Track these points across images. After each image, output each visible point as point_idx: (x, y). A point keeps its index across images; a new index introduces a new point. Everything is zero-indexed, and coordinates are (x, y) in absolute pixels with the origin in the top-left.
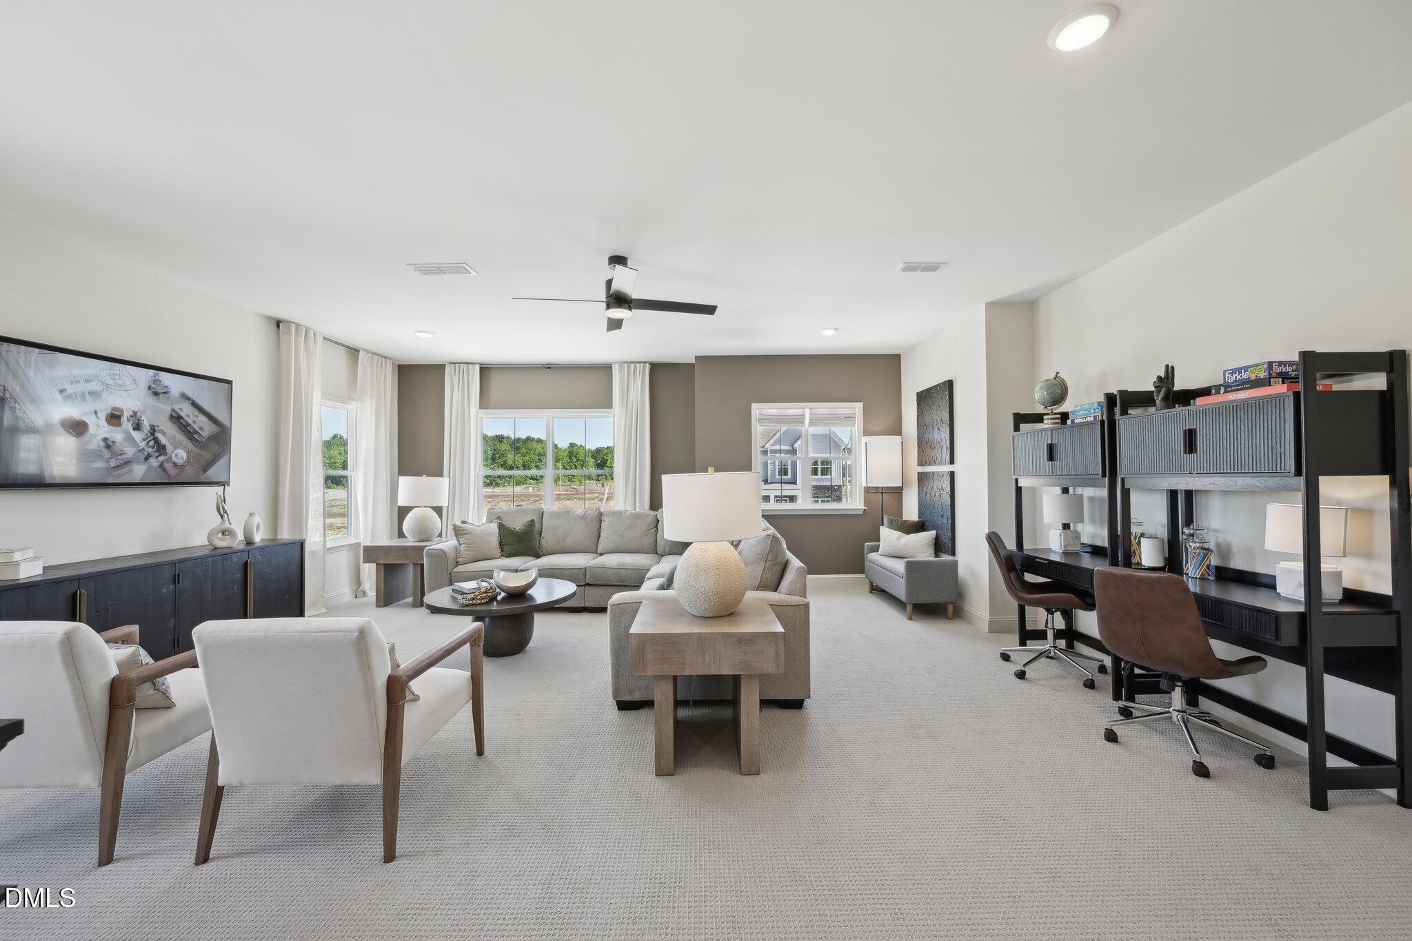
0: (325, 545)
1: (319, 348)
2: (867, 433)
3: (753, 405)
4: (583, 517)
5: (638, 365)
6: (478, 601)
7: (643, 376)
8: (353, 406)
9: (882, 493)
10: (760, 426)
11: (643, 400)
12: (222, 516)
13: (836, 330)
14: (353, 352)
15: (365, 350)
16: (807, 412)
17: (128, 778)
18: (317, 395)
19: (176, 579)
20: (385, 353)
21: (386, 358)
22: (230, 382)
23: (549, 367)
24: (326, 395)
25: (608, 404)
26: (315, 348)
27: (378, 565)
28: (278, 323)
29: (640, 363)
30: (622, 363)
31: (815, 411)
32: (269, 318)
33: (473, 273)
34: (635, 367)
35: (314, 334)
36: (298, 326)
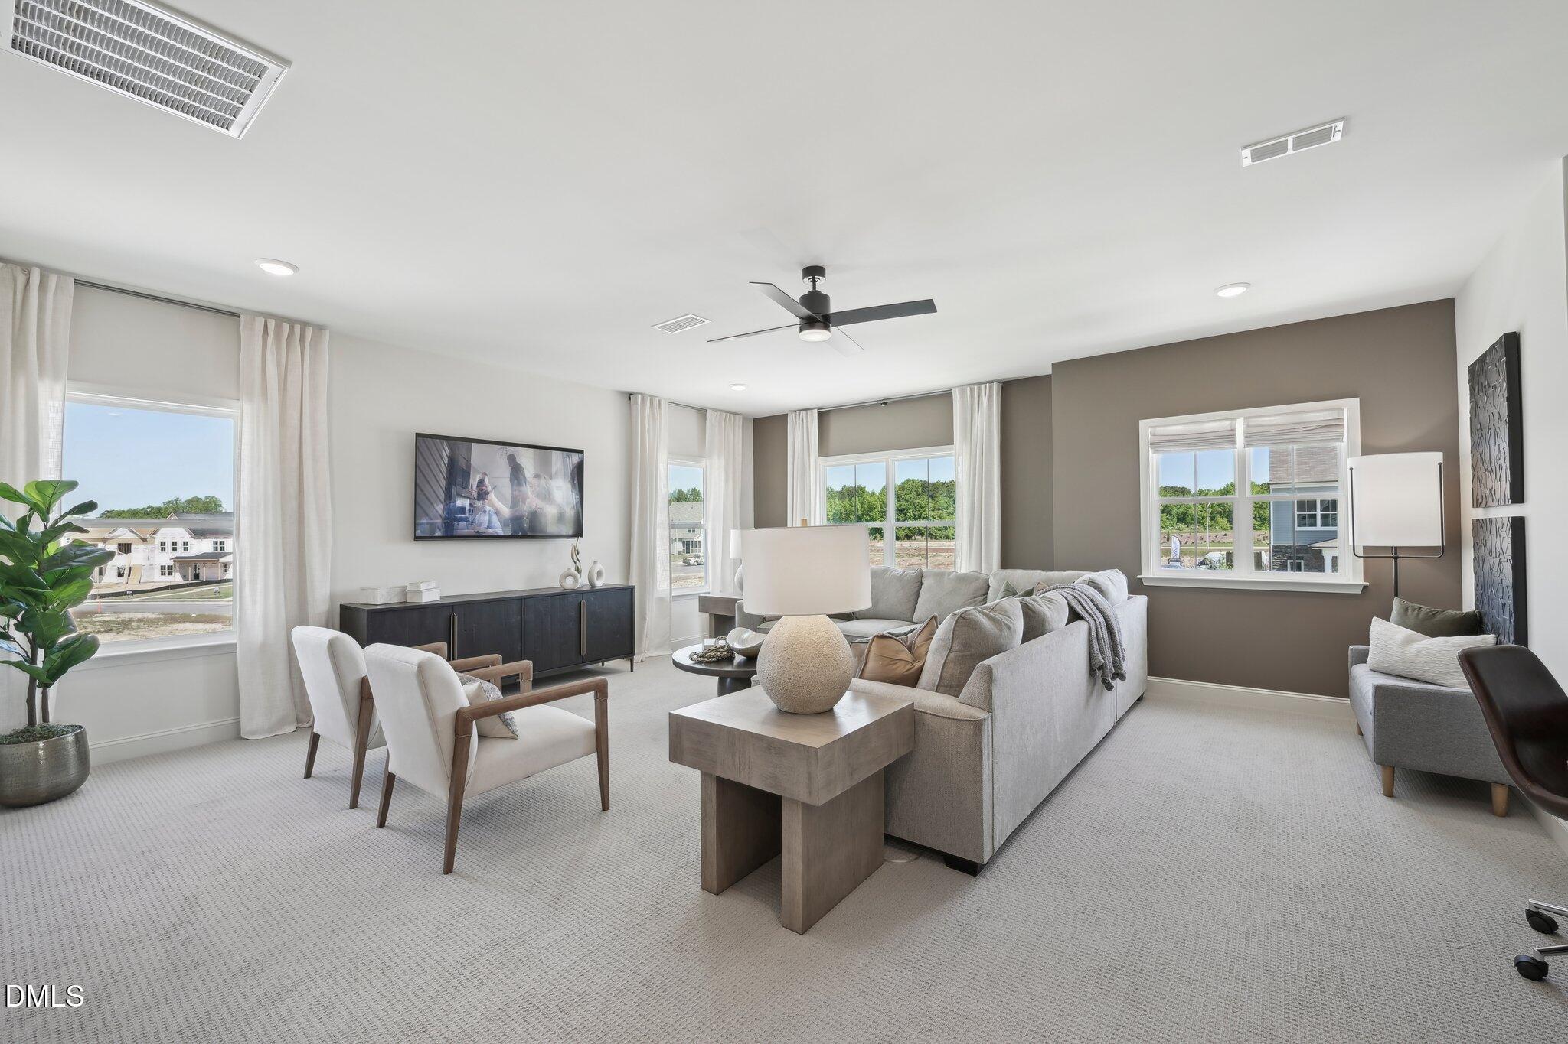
0: (671, 593)
1: (665, 414)
2: (1367, 450)
3: (1141, 422)
4: (900, 578)
5: (983, 386)
6: (706, 659)
7: (990, 396)
8: (704, 462)
9: (1396, 558)
10: (1155, 452)
11: (990, 431)
12: (575, 563)
13: (1247, 284)
14: (702, 412)
15: (715, 410)
16: (1240, 426)
17: (368, 752)
18: (663, 456)
19: (522, 612)
20: (734, 409)
21: (735, 414)
22: (581, 452)
23: (885, 403)
24: (673, 454)
25: (949, 441)
26: (660, 414)
27: (710, 614)
28: (630, 395)
29: (985, 383)
30: (962, 387)
31: (1253, 422)
32: (622, 393)
33: (707, 322)
34: (980, 389)
35: (659, 401)
36: (644, 395)
